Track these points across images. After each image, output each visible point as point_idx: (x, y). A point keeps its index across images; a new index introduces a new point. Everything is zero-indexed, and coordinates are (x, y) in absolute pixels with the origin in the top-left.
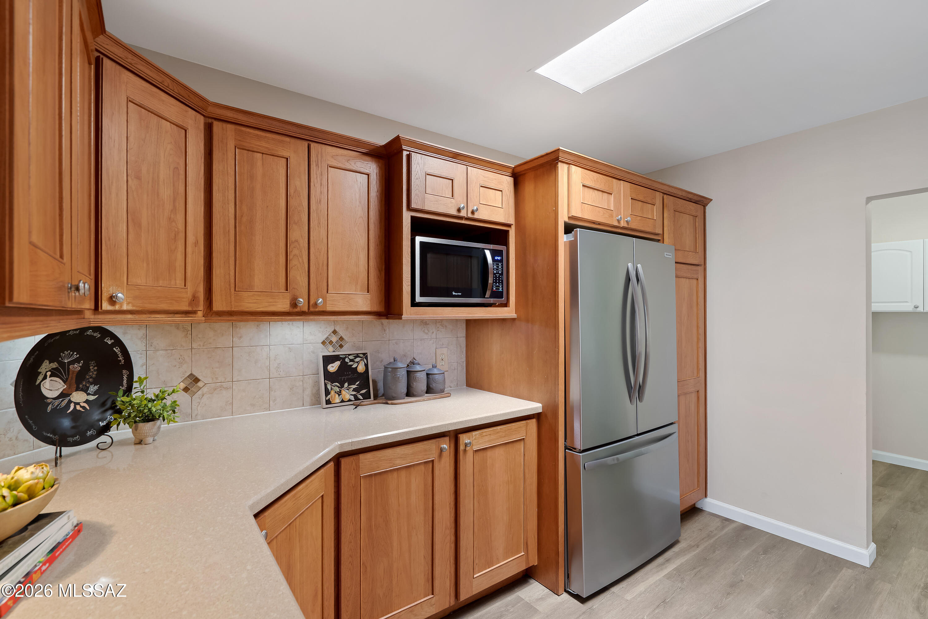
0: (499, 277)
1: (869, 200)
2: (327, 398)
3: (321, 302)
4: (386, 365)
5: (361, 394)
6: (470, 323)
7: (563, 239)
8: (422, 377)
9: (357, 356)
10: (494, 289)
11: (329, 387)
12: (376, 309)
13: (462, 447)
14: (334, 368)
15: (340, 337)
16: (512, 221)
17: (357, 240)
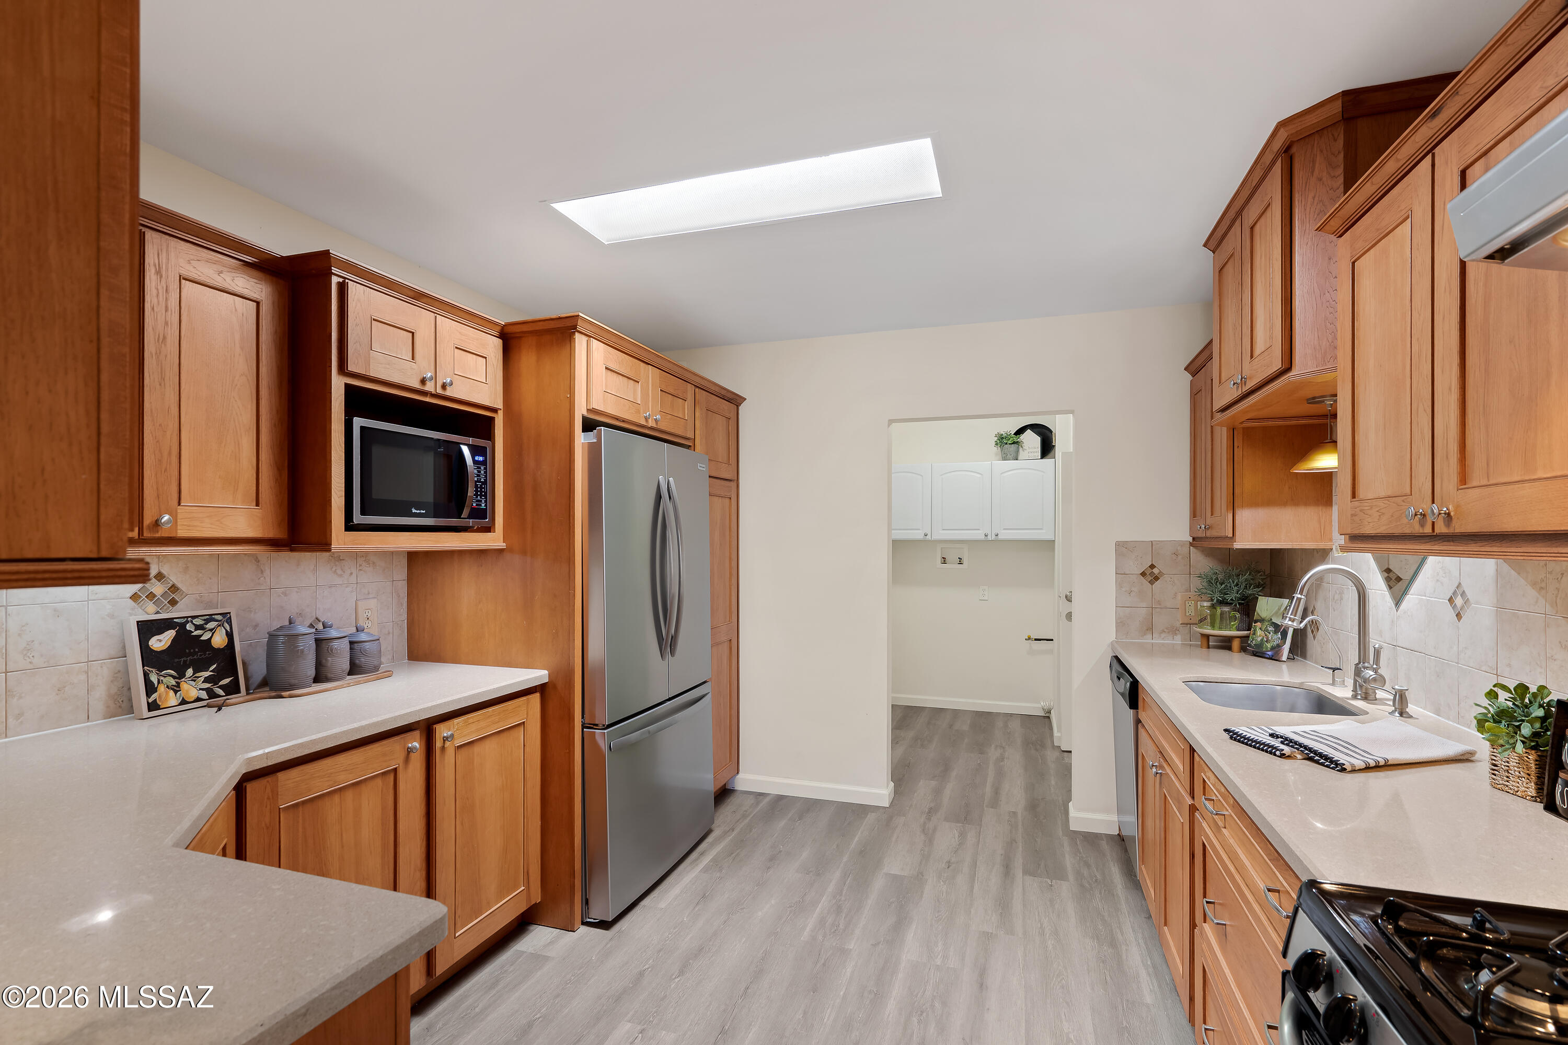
0: (481, 487)
1: (891, 422)
2: (150, 700)
3: (168, 522)
4: (274, 631)
5: (221, 687)
6: (413, 557)
7: (581, 439)
8: (343, 647)
9: (210, 618)
10: (474, 505)
11: (154, 678)
12: (270, 534)
13: (439, 744)
14: (163, 643)
15: (170, 585)
16: (499, 404)
17: (237, 414)
